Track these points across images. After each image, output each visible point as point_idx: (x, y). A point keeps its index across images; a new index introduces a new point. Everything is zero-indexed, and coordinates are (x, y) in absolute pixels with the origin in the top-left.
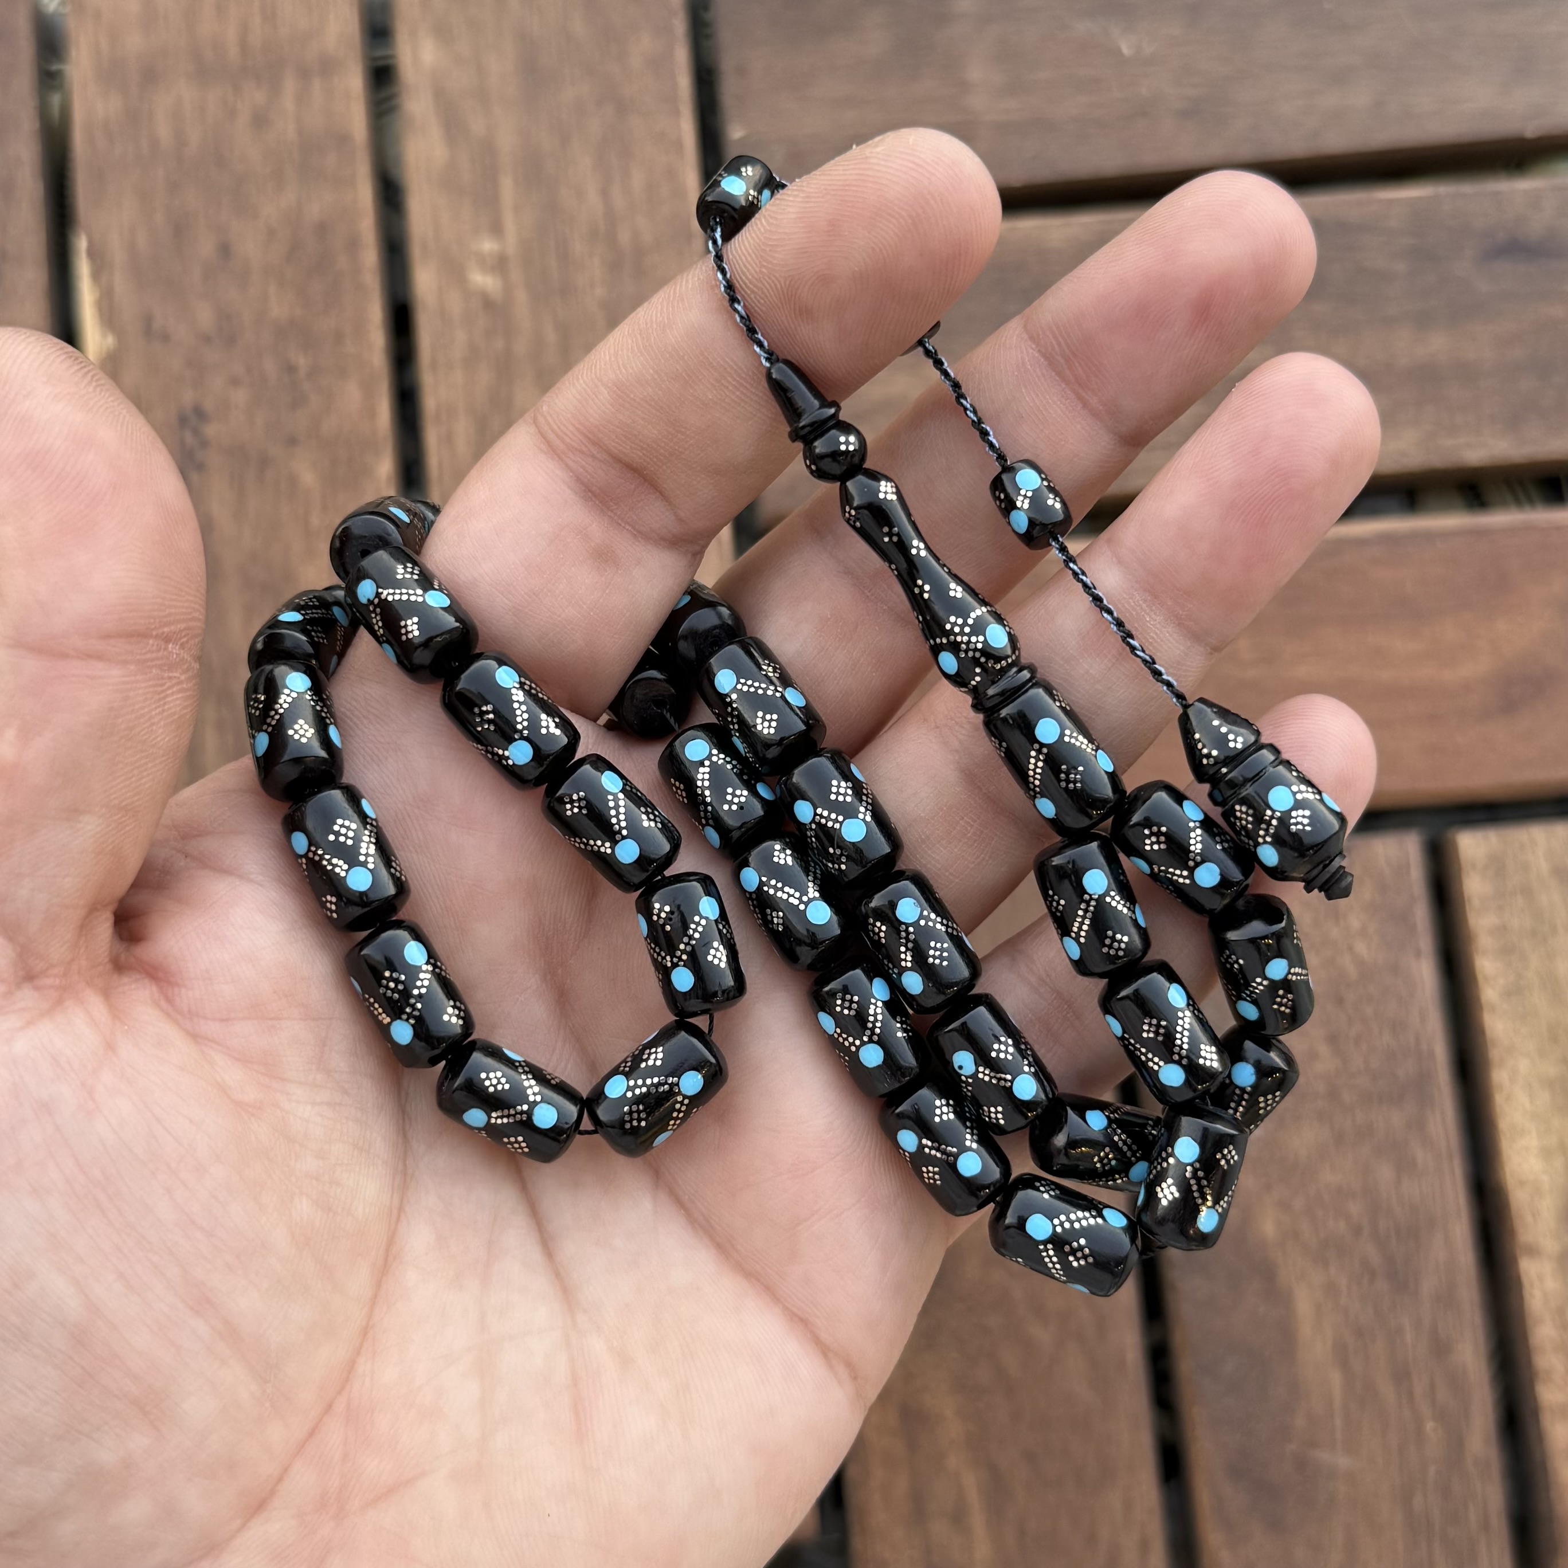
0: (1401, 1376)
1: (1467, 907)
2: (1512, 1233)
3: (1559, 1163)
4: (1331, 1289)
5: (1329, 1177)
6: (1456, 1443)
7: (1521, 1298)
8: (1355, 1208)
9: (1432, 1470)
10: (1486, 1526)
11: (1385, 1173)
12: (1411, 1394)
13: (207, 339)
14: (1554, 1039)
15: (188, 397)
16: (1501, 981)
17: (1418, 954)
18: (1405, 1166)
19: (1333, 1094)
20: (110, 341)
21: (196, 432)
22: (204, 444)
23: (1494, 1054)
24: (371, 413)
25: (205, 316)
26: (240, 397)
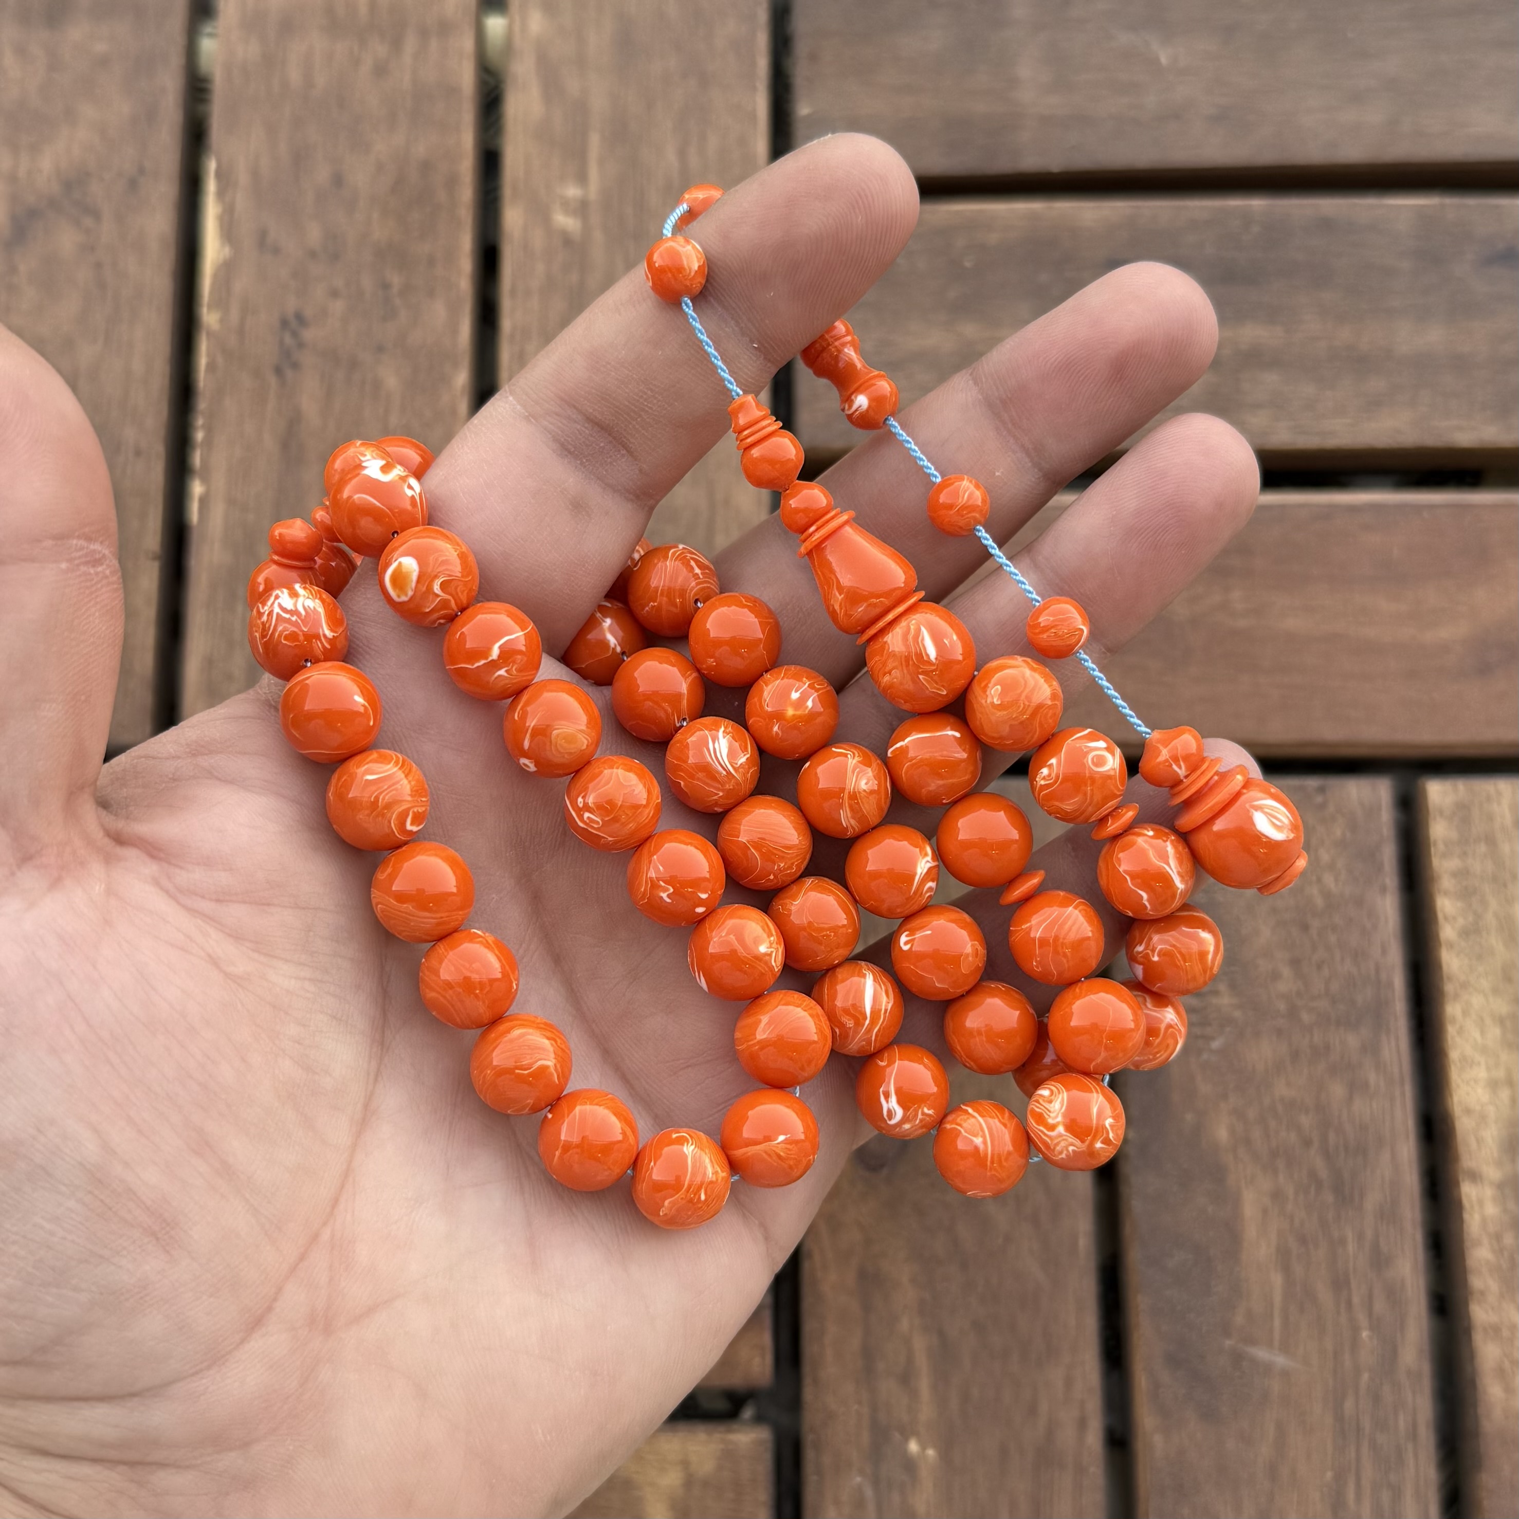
0: (1340, 1284)
1: (1433, 850)
2: (1456, 1159)
3: (1505, 1094)
4: (1277, 1195)
5: (1281, 1089)
6: (1390, 1354)
7: (1461, 1220)
8: (1306, 1121)
9: (1366, 1376)
10: (1413, 1435)
11: (1337, 1090)
12: (1349, 1303)
13: (313, 254)
14: (1508, 979)
15: (291, 304)
16: (1461, 921)
17: (1383, 890)
18: (1357, 1087)
19: (1293, 1013)
20: (227, 251)
21: (295, 334)
22: (301, 345)
23: (1449, 988)
24: (455, 331)
25: (314, 234)
26: (338, 307)
